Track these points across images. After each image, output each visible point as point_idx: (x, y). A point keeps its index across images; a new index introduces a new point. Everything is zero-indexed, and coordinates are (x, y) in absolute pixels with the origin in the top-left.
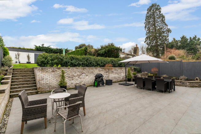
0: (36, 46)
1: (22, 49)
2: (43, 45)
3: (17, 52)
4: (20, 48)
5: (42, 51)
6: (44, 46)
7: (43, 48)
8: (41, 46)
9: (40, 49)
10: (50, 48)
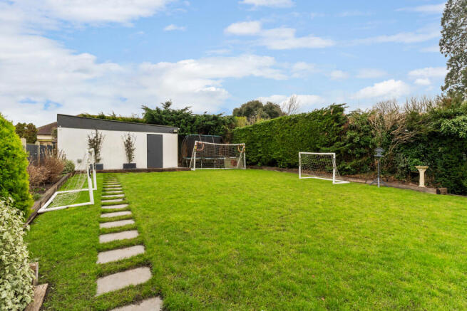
0: (146, 109)
1: (109, 118)
2: (168, 104)
3: (94, 131)
4: (102, 117)
5: (167, 124)
6: (172, 108)
7: (169, 116)
8: (162, 109)
9: (161, 118)
10: (188, 115)
